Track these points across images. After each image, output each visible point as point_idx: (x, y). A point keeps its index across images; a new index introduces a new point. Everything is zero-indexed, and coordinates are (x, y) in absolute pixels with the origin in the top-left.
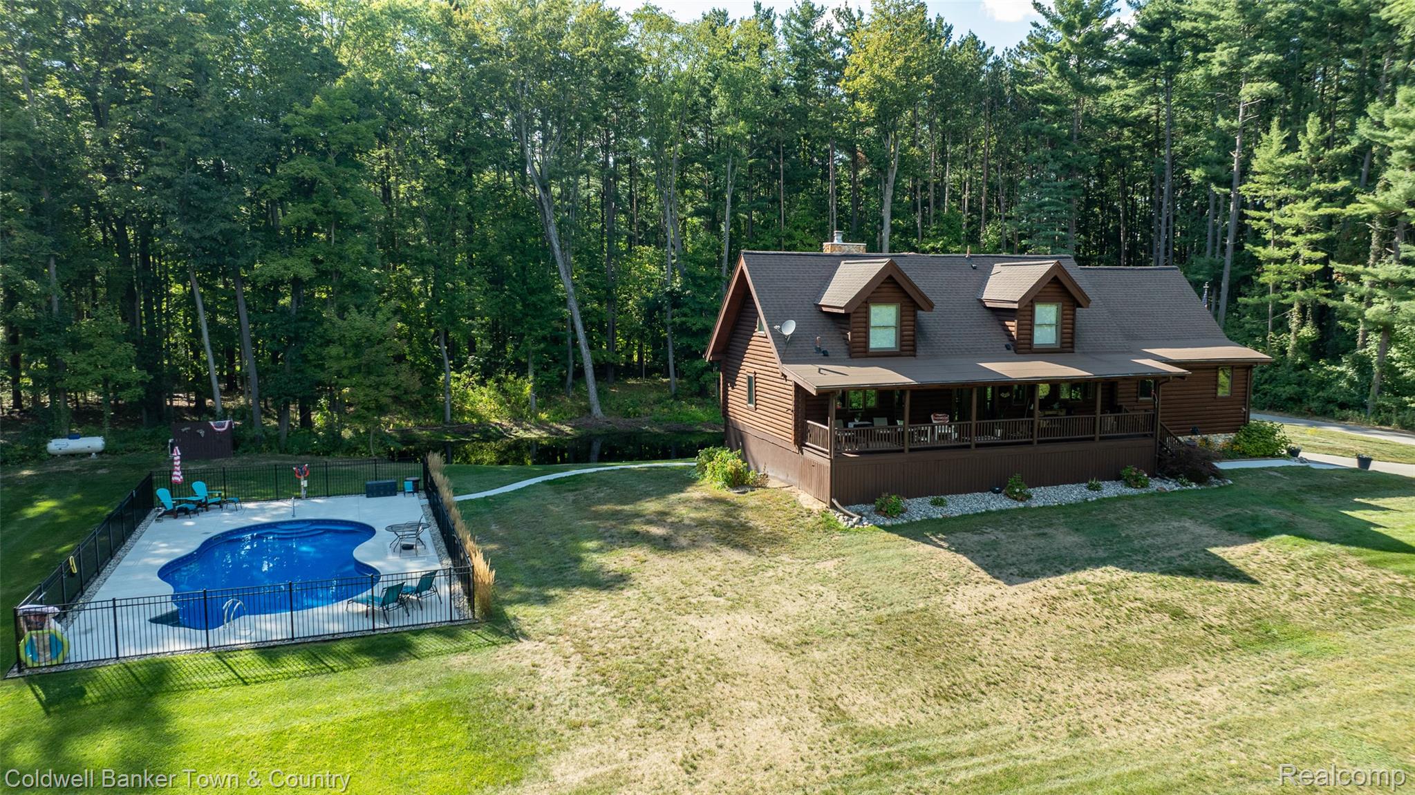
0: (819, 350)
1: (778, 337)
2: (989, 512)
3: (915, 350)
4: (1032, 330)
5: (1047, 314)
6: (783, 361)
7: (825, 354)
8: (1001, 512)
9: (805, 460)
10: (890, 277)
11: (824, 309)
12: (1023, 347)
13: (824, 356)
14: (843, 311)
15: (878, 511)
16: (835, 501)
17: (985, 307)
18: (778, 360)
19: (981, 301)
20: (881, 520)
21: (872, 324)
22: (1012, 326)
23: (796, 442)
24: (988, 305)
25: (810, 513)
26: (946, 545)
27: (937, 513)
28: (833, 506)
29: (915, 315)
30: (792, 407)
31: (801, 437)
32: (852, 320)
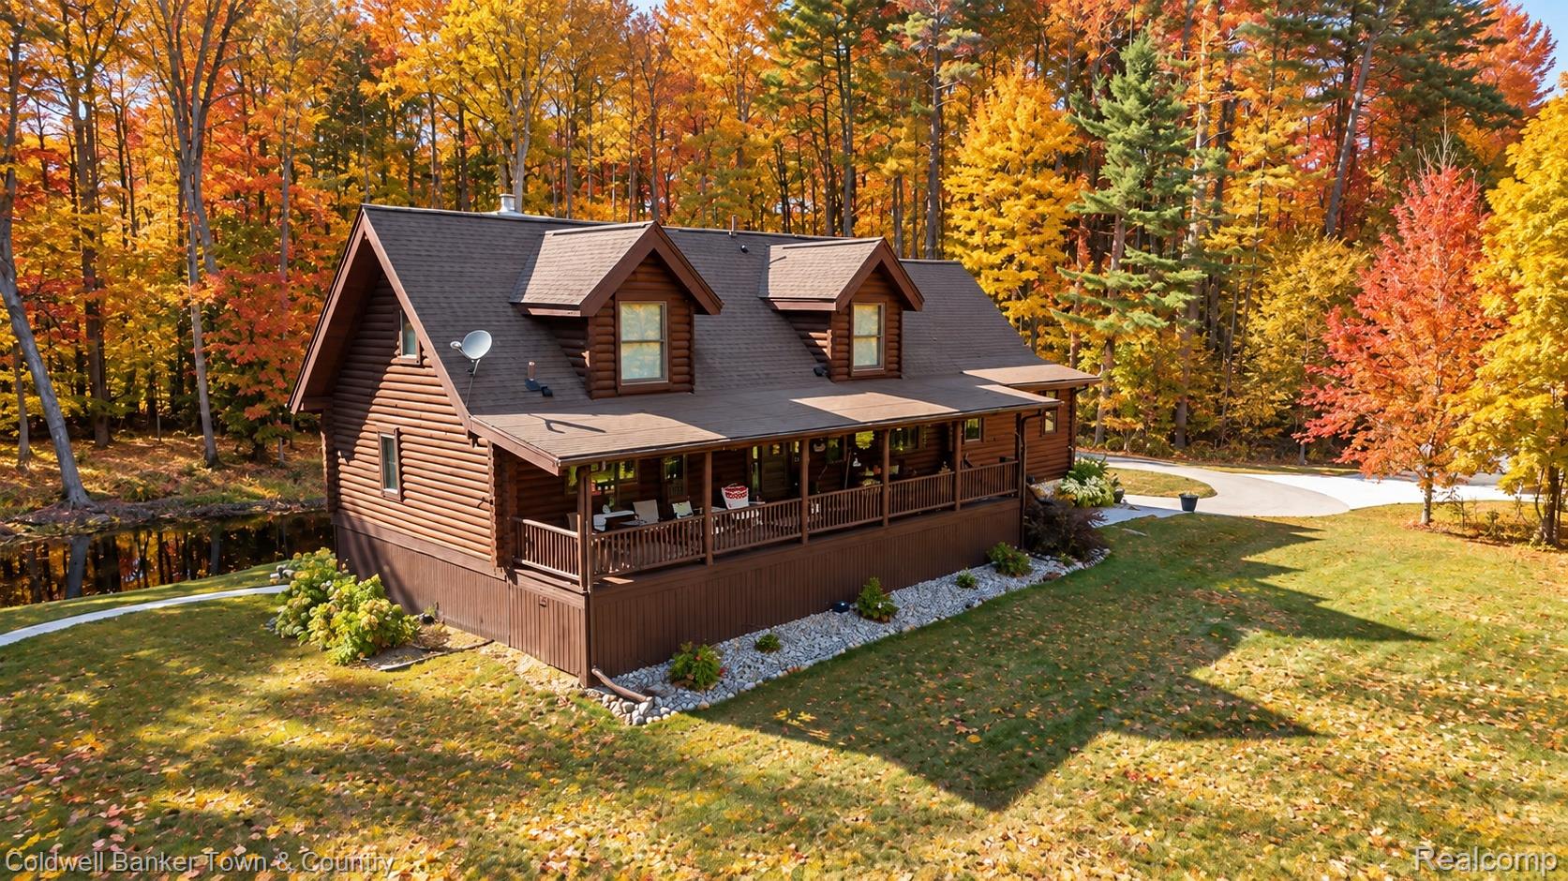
0: (533, 387)
1: (457, 365)
2: (851, 653)
3: (691, 382)
4: (850, 345)
5: (867, 320)
6: (473, 410)
7: (547, 393)
8: (868, 647)
9: (523, 593)
10: (654, 254)
11: (534, 312)
12: (838, 373)
13: (541, 397)
14: (577, 314)
15: (676, 679)
16: (598, 673)
17: (776, 311)
18: (459, 406)
19: (767, 302)
20: (691, 698)
21: (624, 338)
22: (824, 340)
23: (502, 562)
24: (781, 306)
25: (552, 701)
26: (825, 736)
27: (772, 665)
28: (593, 682)
29: (690, 324)
30: (490, 496)
31: (511, 552)
32: (590, 329)
